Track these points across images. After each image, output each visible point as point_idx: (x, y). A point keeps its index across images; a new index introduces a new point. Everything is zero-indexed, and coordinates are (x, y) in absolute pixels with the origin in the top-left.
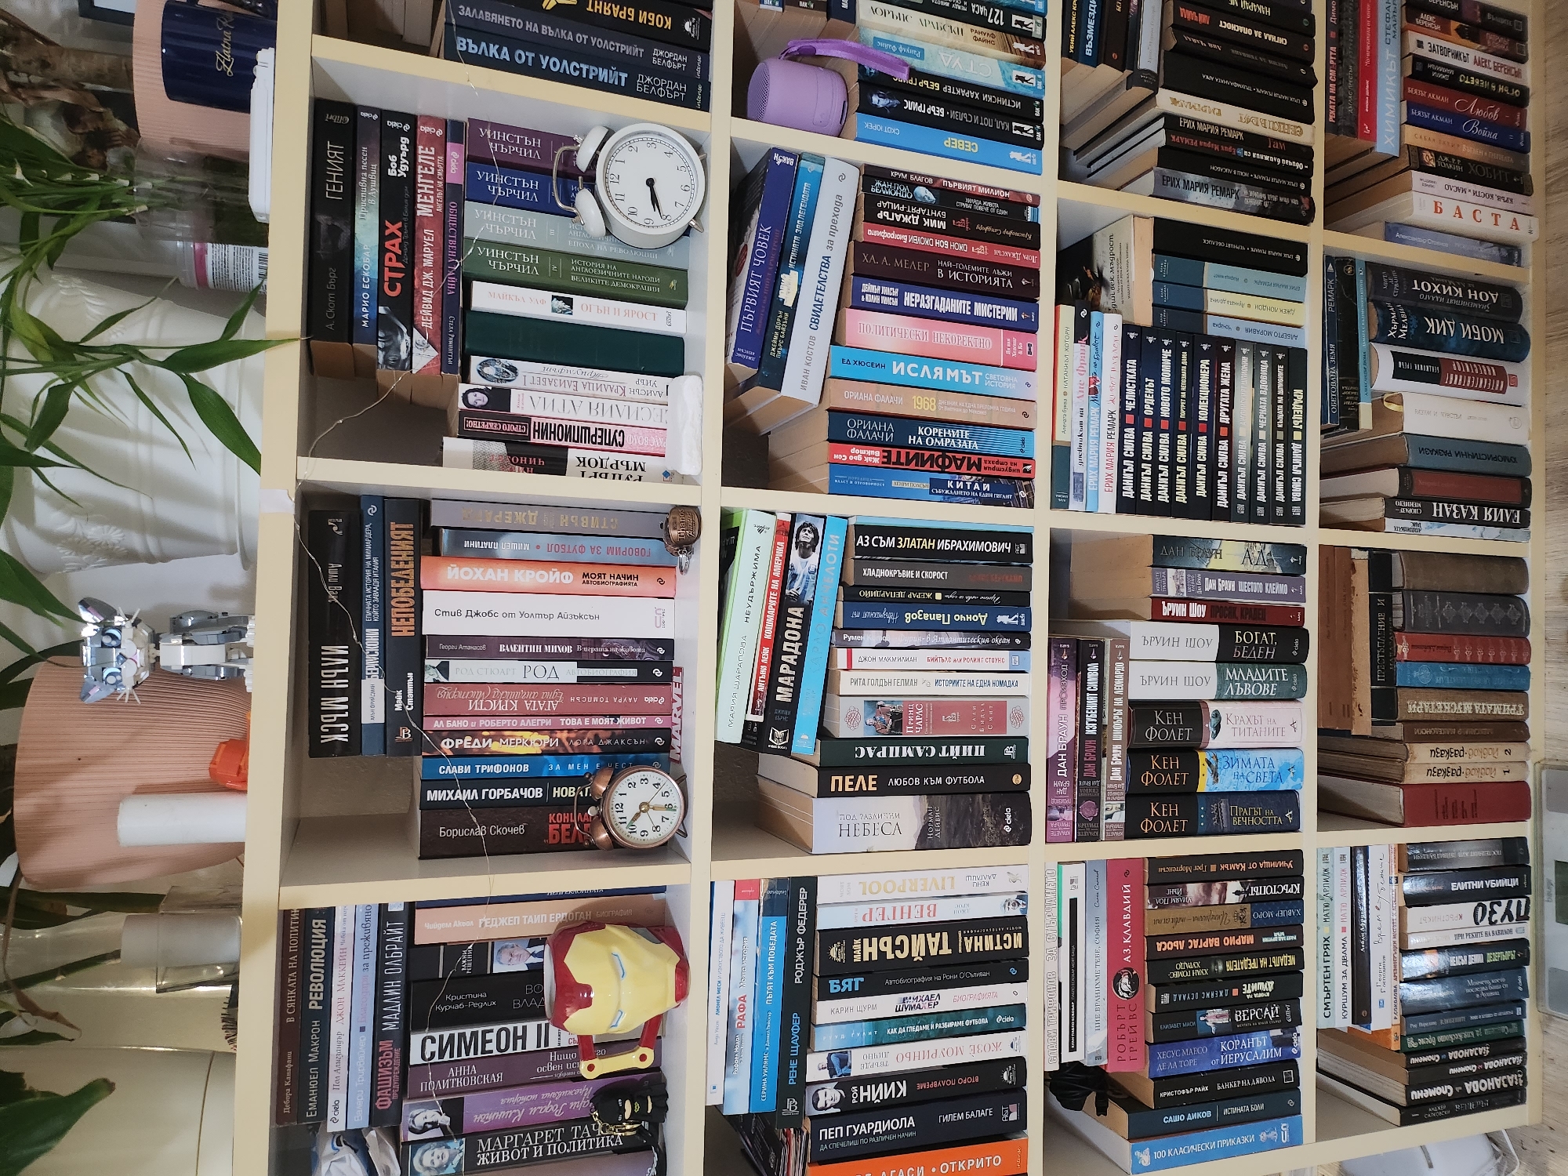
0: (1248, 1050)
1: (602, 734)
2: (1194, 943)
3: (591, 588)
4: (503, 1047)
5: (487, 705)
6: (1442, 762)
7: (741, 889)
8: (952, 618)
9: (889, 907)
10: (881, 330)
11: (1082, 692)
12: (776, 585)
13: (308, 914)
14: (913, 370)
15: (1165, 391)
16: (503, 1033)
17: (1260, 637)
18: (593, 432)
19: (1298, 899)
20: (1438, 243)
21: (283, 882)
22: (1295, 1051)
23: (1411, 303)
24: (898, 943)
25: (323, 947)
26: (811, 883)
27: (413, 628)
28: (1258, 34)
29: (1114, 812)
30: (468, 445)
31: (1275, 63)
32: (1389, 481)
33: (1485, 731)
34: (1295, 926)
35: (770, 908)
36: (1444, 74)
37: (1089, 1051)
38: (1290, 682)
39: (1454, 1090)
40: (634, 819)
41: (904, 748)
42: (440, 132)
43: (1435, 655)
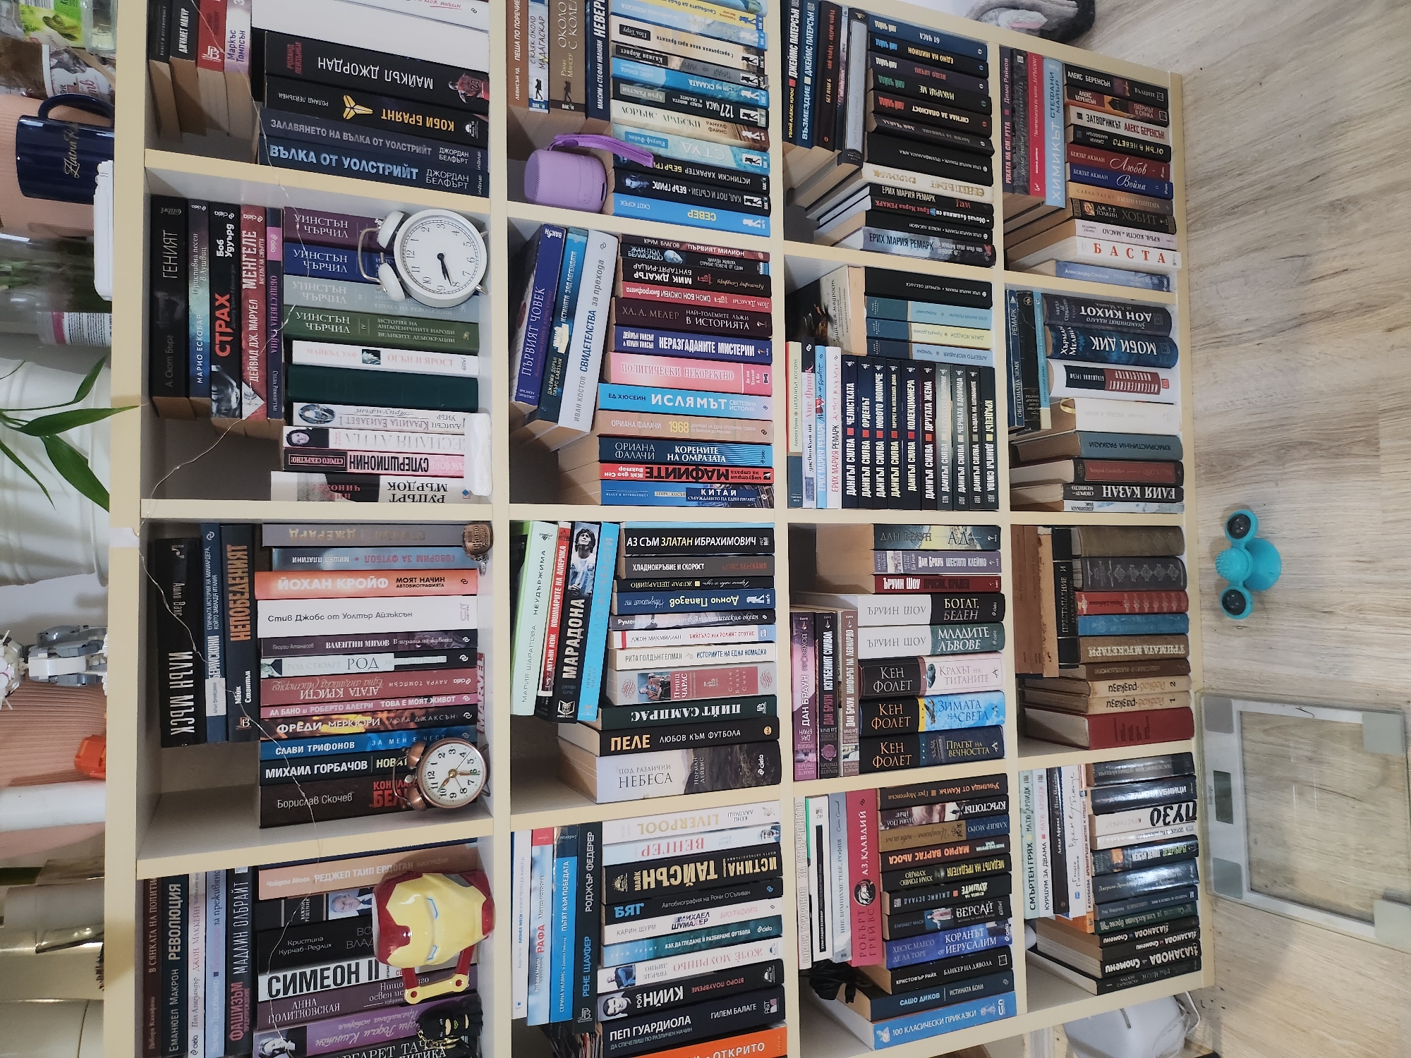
0: (968, 940)
1: (418, 712)
2: (920, 856)
3: (404, 590)
4: (339, 981)
5: (316, 694)
6: (1119, 695)
7: (537, 837)
8: (709, 601)
9: (664, 843)
10: (640, 369)
11: (820, 656)
12: (560, 582)
13: (164, 882)
14: (669, 400)
15: (879, 407)
16: (339, 970)
17: (965, 602)
18: (401, 461)
19: (1004, 814)
20: (1100, 276)
21: (139, 855)
22: (1007, 939)
23: (1080, 325)
24: (672, 872)
25: (179, 906)
26: (597, 828)
27: (249, 633)
28: (944, 115)
29: (850, 753)
30: (292, 478)
31: (959, 138)
32: (1066, 469)
33: (1154, 668)
34: (1003, 836)
35: (562, 851)
36: (1100, 139)
37: (836, 950)
38: (991, 638)
39: (1141, 962)
40: (443, 785)
41: (673, 711)
42: (260, 219)
43: (1109, 609)
